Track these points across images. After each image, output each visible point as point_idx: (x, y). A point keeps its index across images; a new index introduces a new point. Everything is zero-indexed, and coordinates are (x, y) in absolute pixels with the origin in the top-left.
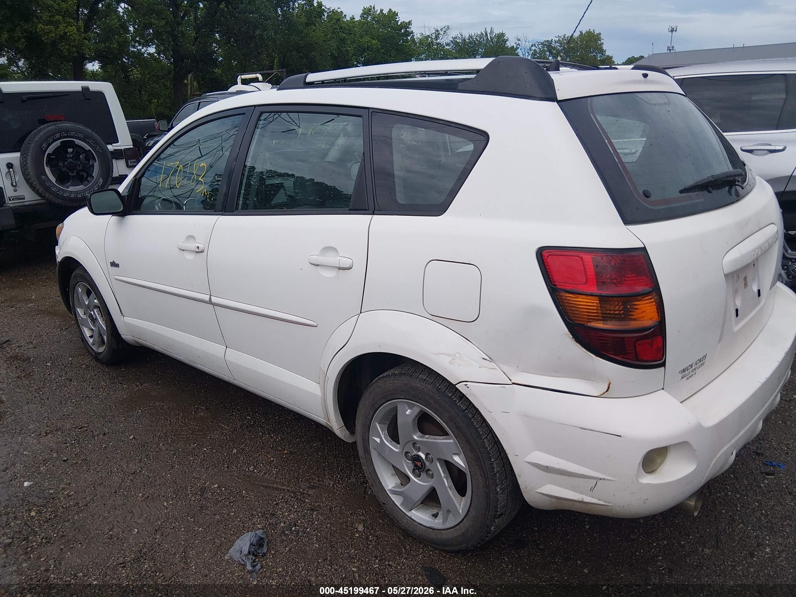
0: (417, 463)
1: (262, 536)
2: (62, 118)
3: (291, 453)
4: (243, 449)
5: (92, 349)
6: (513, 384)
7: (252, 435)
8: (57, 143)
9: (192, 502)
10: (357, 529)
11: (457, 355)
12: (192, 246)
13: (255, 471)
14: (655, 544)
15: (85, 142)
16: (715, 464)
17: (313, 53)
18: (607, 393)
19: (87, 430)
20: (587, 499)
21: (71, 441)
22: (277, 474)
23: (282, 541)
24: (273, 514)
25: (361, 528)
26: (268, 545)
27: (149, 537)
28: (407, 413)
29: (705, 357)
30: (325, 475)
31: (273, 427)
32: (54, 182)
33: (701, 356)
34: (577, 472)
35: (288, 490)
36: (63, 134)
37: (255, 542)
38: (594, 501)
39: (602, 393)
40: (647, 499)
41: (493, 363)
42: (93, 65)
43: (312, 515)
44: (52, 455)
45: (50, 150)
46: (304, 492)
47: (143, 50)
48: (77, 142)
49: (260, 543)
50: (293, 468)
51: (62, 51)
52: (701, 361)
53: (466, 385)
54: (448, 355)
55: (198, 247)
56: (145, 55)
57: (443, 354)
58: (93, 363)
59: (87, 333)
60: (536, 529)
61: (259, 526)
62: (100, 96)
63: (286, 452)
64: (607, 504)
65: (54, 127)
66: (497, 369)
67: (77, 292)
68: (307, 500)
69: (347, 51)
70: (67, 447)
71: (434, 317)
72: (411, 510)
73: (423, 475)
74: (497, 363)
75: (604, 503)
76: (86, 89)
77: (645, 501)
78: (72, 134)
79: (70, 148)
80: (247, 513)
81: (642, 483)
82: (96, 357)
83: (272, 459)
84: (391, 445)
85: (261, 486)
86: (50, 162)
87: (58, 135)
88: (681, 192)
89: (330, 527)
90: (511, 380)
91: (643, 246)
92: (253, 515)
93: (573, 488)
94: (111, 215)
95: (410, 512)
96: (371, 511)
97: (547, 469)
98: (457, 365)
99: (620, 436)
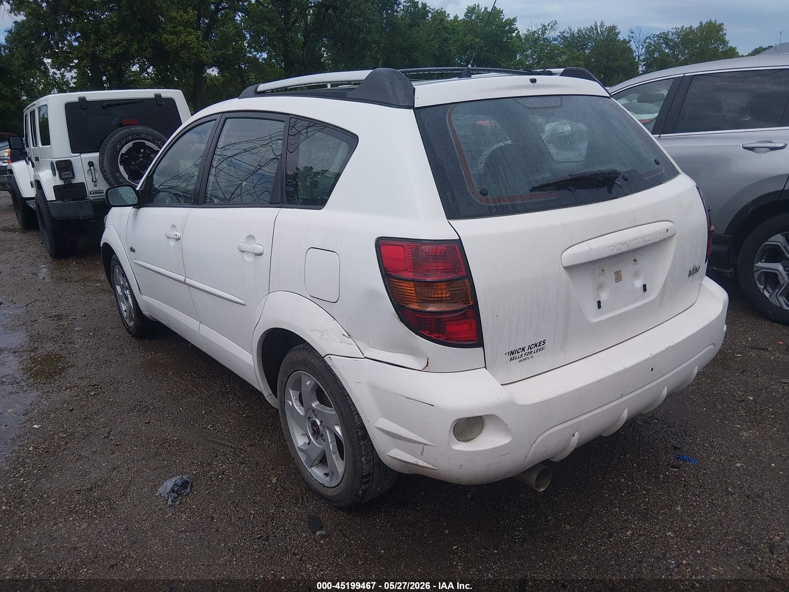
0: (314, 427)
1: (187, 480)
2: (136, 123)
3: (248, 416)
4: (210, 411)
5: (126, 322)
6: (365, 358)
7: (224, 400)
8: (130, 145)
9: (151, 450)
10: (271, 481)
11: (326, 331)
12: (172, 233)
13: (212, 429)
14: (523, 516)
15: (154, 143)
16: (543, 441)
17: (416, 54)
18: (426, 368)
19: (97, 388)
20: (421, 463)
21: (82, 395)
22: (228, 432)
23: (206, 485)
24: (210, 464)
25: (274, 480)
26: (191, 488)
27: (107, 473)
28: (307, 384)
29: (545, 343)
30: (266, 437)
31: (243, 395)
32: (127, 179)
33: (537, 341)
34: (410, 438)
35: (231, 446)
36: (134, 137)
37: (179, 484)
38: (425, 464)
39: (424, 367)
40: (462, 465)
41: (351, 340)
42: (213, 71)
43: (240, 467)
44: (63, 405)
45: (124, 150)
46: (243, 448)
47: (258, 56)
48: (147, 143)
49: (184, 485)
50: (244, 429)
51: (182, 58)
52: (539, 346)
53: (330, 357)
54: (319, 331)
55: (176, 235)
56: (260, 60)
57: (315, 330)
58: (127, 334)
59: (124, 308)
60: (423, 494)
61: (194, 472)
62: (171, 102)
63: (244, 415)
64: (434, 468)
65: (127, 130)
66: (353, 345)
67: (116, 272)
68: (242, 455)
69: (450, 50)
70: (77, 400)
71: (314, 298)
72: (311, 467)
73: (319, 438)
74: (353, 339)
75: (432, 467)
76: (158, 96)
77: (461, 466)
78: (143, 136)
79: (142, 149)
80: (190, 461)
81: (453, 449)
82: (128, 329)
83: (230, 420)
84: (299, 409)
85: (211, 441)
86: (123, 162)
87: (130, 138)
88: (533, 190)
89: (250, 478)
90: (363, 355)
91: (458, 238)
92: (193, 463)
93: (410, 453)
94: (132, 207)
95: (310, 469)
96: (290, 468)
97: (389, 434)
98: (324, 339)
99: (433, 406)
